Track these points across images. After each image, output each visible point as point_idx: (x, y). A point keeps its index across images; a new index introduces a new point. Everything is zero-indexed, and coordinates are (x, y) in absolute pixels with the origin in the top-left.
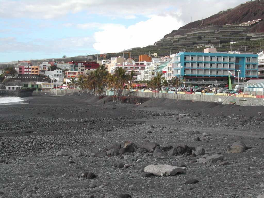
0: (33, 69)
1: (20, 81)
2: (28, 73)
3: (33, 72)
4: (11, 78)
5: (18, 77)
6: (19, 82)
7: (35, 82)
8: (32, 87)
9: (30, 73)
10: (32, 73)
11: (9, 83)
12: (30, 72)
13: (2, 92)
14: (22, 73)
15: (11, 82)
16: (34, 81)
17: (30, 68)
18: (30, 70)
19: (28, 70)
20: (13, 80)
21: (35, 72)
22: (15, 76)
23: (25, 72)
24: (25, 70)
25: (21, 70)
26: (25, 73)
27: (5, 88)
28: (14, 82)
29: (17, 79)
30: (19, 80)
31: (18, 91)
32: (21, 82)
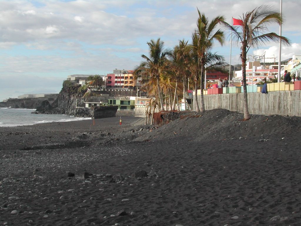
0: (126, 78)
1: (108, 95)
2: (119, 84)
3: (126, 82)
4: (94, 91)
5: (106, 90)
6: (105, 98)
7: (128, 97)
8: (121, 104)
9: (122, 84)
10: (125, 84)
11: (92, 98)
12: (123, 82)
13: (79, 110)
14: (112, 84)
15: (94, 97)
16: (127, 95)
17: (123, 77)
18: (122, 80)
19: (119, 80)
20: (98, 94)
21: (129, 82)
22: (102, 88)
23: (116, 82)
24: (116, 80)
25: (110, 80)
26: (116, 84)
27: (84, 105)
28: (99, 96)
29: (104, 92)
30: (106, 95)
31: (93, 110)
32: (110, 97)
